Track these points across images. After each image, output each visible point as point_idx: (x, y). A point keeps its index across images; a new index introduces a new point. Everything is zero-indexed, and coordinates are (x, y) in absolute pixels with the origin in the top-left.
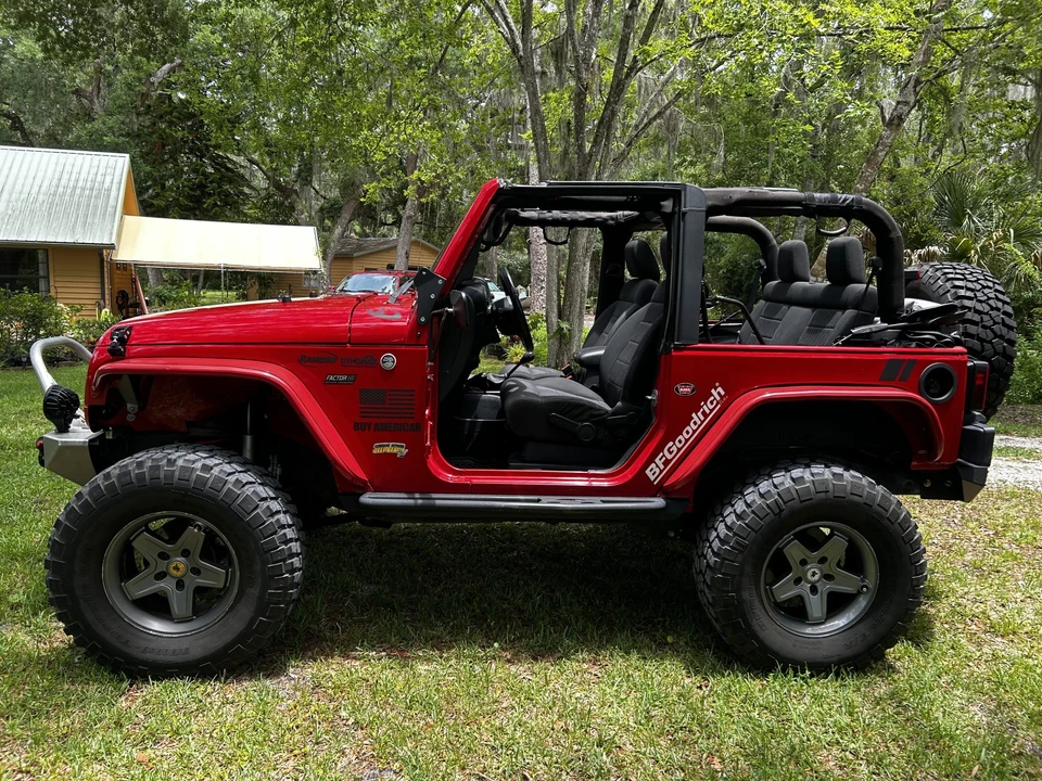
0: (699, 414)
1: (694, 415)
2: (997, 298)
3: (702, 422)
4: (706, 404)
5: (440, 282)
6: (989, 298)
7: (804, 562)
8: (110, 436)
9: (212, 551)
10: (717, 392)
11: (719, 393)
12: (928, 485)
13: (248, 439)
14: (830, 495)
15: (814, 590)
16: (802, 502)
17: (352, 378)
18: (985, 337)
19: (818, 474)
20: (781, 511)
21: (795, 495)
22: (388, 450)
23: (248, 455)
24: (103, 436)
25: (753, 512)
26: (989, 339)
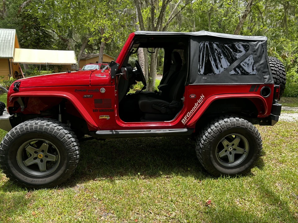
0: (197, 103)
1: (195, 104)
2: (281, 67)
3: (198, 106)
4: (199, 100)
5: (118, 65)
6: (279, 67)
7: (228, 146)
8: (16, 116)
9: (51, 150)
10: (202, 97)
11: (203, 97)
12: (262, 121)
13: (60, 115)
14: (236, 126)
15: (230, 153)
16: (227, 128)
17: (92, 96)
18: (277, 78)
19: (232, 120)
20: (221, 131)
21: (226, 127)
22: (104, 117)
23: (60, 120)
24: (14, 116)
25: (213, 132)
26: (278, 79)
